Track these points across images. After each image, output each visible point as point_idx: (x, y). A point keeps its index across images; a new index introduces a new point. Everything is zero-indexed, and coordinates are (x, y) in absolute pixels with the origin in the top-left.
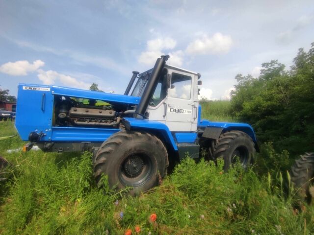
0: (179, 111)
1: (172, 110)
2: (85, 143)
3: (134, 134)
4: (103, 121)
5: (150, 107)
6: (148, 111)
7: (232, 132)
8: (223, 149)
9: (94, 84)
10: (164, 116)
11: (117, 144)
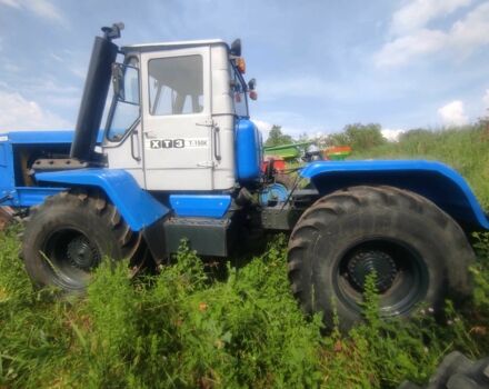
0: (173, 144)
1: (156, 144)
9: (274, 127)
10: (138, 160)
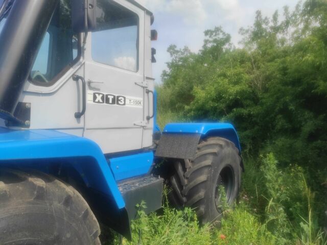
0: (116, 100)
1: (99, 98)
5: (30, 87)
6: (26, 99)
7: (212, 141)
8: (203, 178)
10: (78, 116)
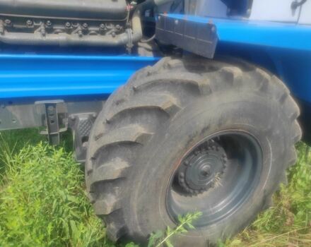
2: (47, 105)
3: (214, 74)
4: (92, 29)
11: (162, 114)
